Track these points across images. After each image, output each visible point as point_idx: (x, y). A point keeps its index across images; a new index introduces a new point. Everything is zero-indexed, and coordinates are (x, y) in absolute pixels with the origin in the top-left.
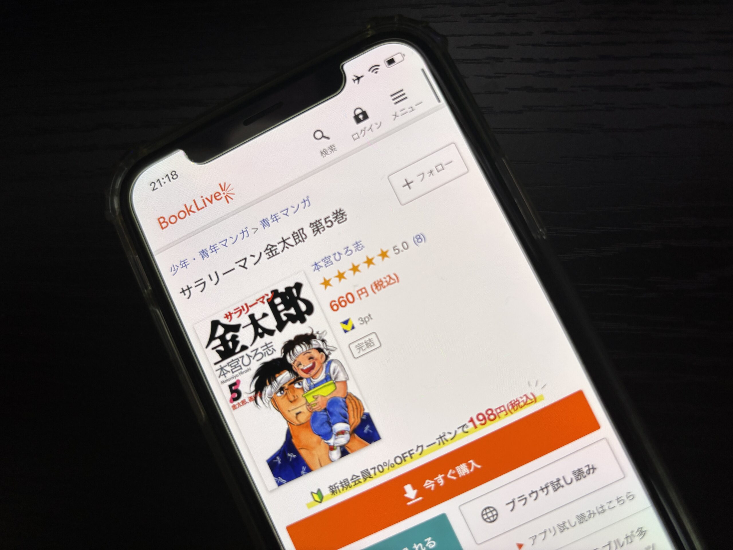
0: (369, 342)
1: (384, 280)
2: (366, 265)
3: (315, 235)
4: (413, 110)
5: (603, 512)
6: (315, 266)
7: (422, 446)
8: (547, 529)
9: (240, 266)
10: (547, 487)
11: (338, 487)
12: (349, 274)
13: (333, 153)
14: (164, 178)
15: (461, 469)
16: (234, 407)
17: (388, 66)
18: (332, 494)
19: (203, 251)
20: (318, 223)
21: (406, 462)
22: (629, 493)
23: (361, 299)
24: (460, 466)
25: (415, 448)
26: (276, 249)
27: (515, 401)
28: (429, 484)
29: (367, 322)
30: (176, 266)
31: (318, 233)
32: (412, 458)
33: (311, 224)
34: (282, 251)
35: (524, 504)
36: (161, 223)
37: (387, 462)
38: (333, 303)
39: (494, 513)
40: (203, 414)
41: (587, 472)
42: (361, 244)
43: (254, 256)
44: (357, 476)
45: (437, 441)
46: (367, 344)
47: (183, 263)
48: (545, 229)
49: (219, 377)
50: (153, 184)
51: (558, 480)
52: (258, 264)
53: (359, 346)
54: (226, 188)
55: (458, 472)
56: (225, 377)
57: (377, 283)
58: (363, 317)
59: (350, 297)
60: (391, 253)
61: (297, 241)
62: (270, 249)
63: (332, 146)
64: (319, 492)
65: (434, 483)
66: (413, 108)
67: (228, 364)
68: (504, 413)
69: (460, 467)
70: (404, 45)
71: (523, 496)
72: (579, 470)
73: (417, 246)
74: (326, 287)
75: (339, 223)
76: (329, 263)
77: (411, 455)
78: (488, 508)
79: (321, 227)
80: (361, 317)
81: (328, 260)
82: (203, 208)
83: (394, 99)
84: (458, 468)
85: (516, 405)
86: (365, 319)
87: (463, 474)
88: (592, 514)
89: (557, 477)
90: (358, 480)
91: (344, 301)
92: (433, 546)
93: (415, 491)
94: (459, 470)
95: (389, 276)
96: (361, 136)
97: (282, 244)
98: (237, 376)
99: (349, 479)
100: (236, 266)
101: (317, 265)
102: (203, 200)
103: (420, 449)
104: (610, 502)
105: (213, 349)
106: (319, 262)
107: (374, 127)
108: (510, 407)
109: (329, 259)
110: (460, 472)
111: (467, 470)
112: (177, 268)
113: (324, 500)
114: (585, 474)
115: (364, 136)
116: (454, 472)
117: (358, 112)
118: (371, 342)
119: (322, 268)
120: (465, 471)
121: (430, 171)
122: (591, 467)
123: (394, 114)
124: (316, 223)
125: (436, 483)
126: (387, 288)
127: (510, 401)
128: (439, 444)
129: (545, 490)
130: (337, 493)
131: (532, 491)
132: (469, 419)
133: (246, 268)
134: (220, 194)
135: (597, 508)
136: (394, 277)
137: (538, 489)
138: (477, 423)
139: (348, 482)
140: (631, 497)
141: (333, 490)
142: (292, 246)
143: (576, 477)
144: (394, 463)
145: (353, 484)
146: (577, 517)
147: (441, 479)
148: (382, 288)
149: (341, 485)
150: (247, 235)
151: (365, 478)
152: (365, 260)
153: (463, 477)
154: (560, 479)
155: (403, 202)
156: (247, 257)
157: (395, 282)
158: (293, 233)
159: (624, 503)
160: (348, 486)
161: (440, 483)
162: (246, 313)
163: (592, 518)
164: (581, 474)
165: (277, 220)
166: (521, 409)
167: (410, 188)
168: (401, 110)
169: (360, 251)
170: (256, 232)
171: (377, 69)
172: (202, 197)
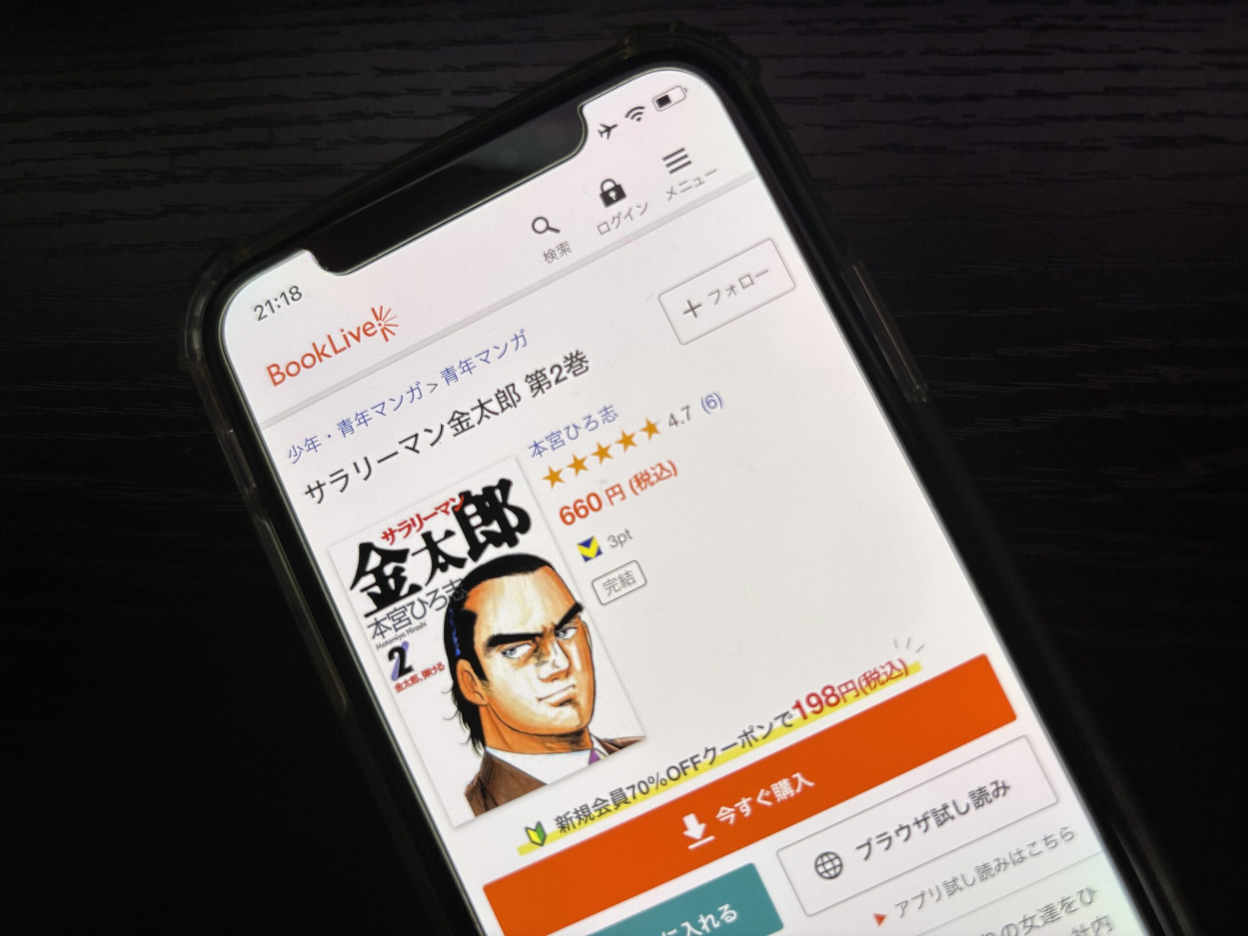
0: (626, 577)
1: (651, 472)
2: (621, 446)
3: (534, 396)
4: (701, 183)
5: (1022, 861)
6: (535, 447)
7: (714, 749)
8: (926, 890)
9: (407, 447)
10: (925, 819)
11: (571, 819)
12: (592, 462)
13: (564, 255)
14: (279, 298)
15: (780, 788)
16: (399, 688)
17: (658, 109)
18: (561, 832)
19: (343, 422)
20: (539, 375)
21: (686, 777)
22: (1066, 828)
23: (612, 503)
24: (778, 783)
25: (702, 753)
26: (469, 419)
27: (872, 672)
28: (726, 814)
29: (623, 543)
30: (299, 447)
31: (540, 392)
32: (696, 769)
33: (527, 376)
34: (479, 423)
35: (888, 848)
36: (272, 375)
37: (655, 776)
38: (565, 511)
39: (837, 862)
40: (344, 699)
41: (993, 794)
42: (613, 411)
43: (430, 431)
44: (604, 801)
45: (740, 742)
46: (622, 581)
47: (310, 442)
48: (925, 386)
49: (374, 637)
50: (259, 309)
51: (945, 807)
52: (437, 444)
53: (610, 584)
54: (383, 316)
55: (776, 793)
56: (384, 637)
57: (639, 476)
58: (616, 535)
59: (593, 500)
60: (663, 426)
61: (504, 405)
62: (458, 419)
63: (564, 244)
64: (539, 828)
65: (735, 812)
66: (702, 180)
67: (388, 615)
68: (854, 693)
69: (778, 786)
70: (686, 73)
71: (885, 834)
72: (981, 790)
73: (708, 415)
74: (553, 484)
75: (575, 375)
76: (558, 443)
77: (694, 764)
78: (826, 854)
79: (545, 381)
80: (613, 534)
81: (557, 438)
82: (344, 349)
83: (669, 165)
84: (774, 787)
85: (874, 679)
86: (619, 537)
87: (783, 796)
88: (1002, 865)
89: (943, 803)
90: (605, 807)
91: (584, 507)
92: (733, 919)
93: (703, 826)
94: (776, 790)
95: (660, 465)
96: (612, 227)
97: (479, 410)
98: (403, 635)
99: (590, 805)
100: (401, 448)
101: (538, 447)
102: (345, 336)
103: (710, 755)
104: (1033, 844)
105: (363, 590)
106: (542, 442)
107: (635, 212)
108: (864, 683)
109: (558, 436)
110: (778, 793)
111: (790, 789)
112: (301, 452)
113: (547, 840)
114: (991, 796)
115: (617, 227)
116: (768, 793)
117: (608, 186)
118: (630, 577)
119: (545, 452)
120: (787, 791)
121: (730, 287)
122: (1000, 785)
123: (670, 190)
124: (535, 375)
125: (738, 812)
126: (657, 485)
127: (862, 673)
128: (744, 746)
129: (923, 824)
130: (569, 829)
131: (900, 825)
132: (793, 704)
133: (417, 452)
134: (373, 326)
135: (1010, 854)
136: (668, 466)
137: (911, 822)
138: (808, 710)
139: (589, 811)
140: (1069, 836)
141: (563, 825)
142: (496, 414)
143: (975, 802)
144: (666, 777)
145: (597, 813)
146: (977, 870)
147: (746, 805)
148: (649, 486)
149: (576, 815)
150: (419, 396)
151: (617, 803)
152: (620, 437)
153: (783, 802)
154: (948, 805)
155: (684, 339)
156: (419, 433)
157: (670, 475)
158: (497, 392)
159: (1055, 846)
160: (588, 818)
161: (745, 813)
162: (419, 530)
163: (1002, 872)
164: (983, 797)
165: (469, 369)
166: (883, 686)
167: (695, 315)
168: (682, 184)
169: (611, 423)
170: (435, 391)
171: (640, 113)
172: (342, 331)
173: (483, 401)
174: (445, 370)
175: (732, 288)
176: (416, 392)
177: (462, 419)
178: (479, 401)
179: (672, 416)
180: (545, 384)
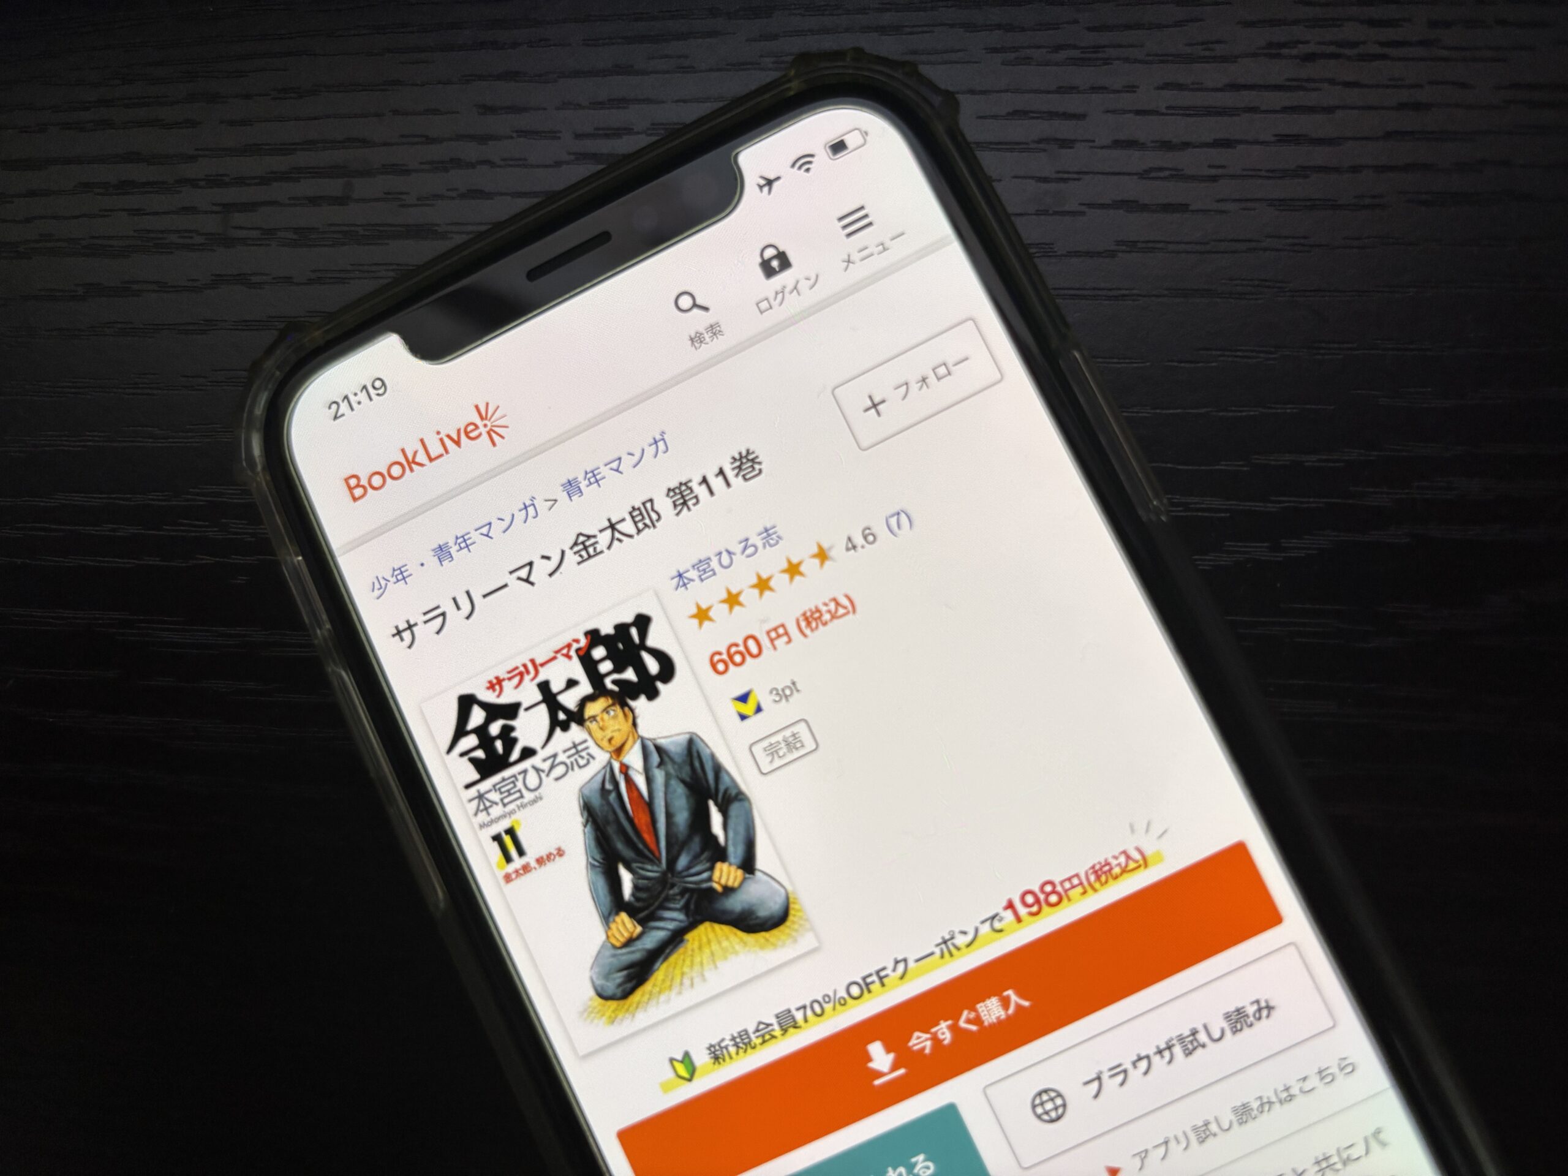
0: (793, 740)
1: (824, 609)
2: (786, 576)
3: (678, 514)
4: (885, 249)
5: (1290, 1100)
6: (678, 578)
7: (905, 960)
8: (1171, 1136)
9: (519, 579)
10: (1169, 1047)
11: (726, 1047)
12: (749, 596)
13: (715, 339)
14: (359, 392)
15: (988, 1009)
16: (508, 878)
17: (832, 157)
18: (714, 1063)
19: (440, 547)
20: (683, 488)
21: (871, 995)
22: (1345, 1059)
23: (775, 648)
24: (985, 1003)
25: (891, 966)
26: (596, 543)
27: (1103, 864)
28: (920, 1041)
29: (789, 697)
30: (384, 578)
31: (685, 509)
32: (883, 985)
33: (669, 490)
34: (609, 547)
35: (1122, 1084)
36: (351, 489)
37: (831, 994)
38: (716, 658)
39: (1059, 1101)
41: (1254, 1015)
42: (775, 533)
43: (548, 558)
44: (768, 1025)
45: (937, 951)
46: (788, 744)
47: (398, 572)
48: (1165, 501)
49: (476, 814)
50: (334, 406)
51: (1194, 1033)
52: (557, 574)
53: (772, 749)
54: (489, 416)
55: (982, 1014)
56: (488, 814)
57: (808, 614)
58: (780, 688)
59: (751, 644)
60: (838, 551)
61: (640, 525)
62: (583, 543)
63: (715, 325)
64: (687, 1058)
65: (931, 1039)
66: (886, 245)
67: (494, 786)
68: (1079, 889)
69: (985, 1006)
70: (866, 112)
71: (1119, 1066)
72: (1239, 1011)
74: (701, 624)
76: (708, 572)
77: (881, 979)
78: (1046, 1091)
79: (691, 496)
80: (776, 686)
81: (706, 566)
82: (441, 456)
83: (845, 227)
84: (980, 1007)
85: (1105, 873)
86: (783, 690)
87: (992, 1019)
88: (1265, 1105)
89: (1191, 1027)
90: (768, 1033)
91: (740, 653)
92: (929, 1173)
93: (891, 1056)
94: (983, 1011)
95: (835, 600)
96: (775, 304)
97: (609, 531)
98: (513, 812)
99: (751, 1030)
100: (512, 580)
101: (682, 577)
102: (441, 440)
103: (901, 967)
104: (1305, 1079)
105: (462, 755)
106: (687, 571)
107: (804, 285)
108: (1092, 878)
109: (707, 563)
110: (985, 1015)
111: (1001, 1010)
112: (386, 584)
113: (697, 1074)
114: (1252, 1019)
115: (781, 304)
116: (972, 1015)
117: (770, 253)
118: (798, 740)
119: (692, 584)
120: (996, 1012)
121: (921, 379)
122: (1263, 1004)
123: (846, 257)
124: (679, 488)
125: (935, 1039)
126: (830, 625)
127: (1091, 865)
128: (942, 956)
129: (1167, 1054)
130: (724, 1060)
131: (1138, 1055)
132: (1004, 903)
133: (532, 584)
134: (477, 427)
135: (1275, 1091)
136: (845, 602)
137: (1151, 1051)
138: (1023, 911)
139: (749, 1037)
140: (1349, 1069)
141: (717, 1055)
142: (630, 536)
143: (1231, 1026)
144: (846, 996)
145: (760, 1040)
146: (1235, 1111)
147: (945, 1030)
148: (820, 626)
149: (732, 1043)
150: (535, 515)
151: (784, 1027)
152: (785, 565)
153: (992, 1026)
154: (1198, 1030)
155: (865, 444)
156: (533, 560)
157: (848, 613)
158: (631, 509)
159: (1332, 1080)
160: (748, 1046)
161: (944, 1040)
162: (533, 679)
163: (1265, 1114)
164: (1242, 1020)
165: (597, 481)
166: (1116, 881)
167: (878, 414)
168: (860, 251)
169: (774, 548)
170: (553, 508)
171: (810, 162)
172: (438, 433)
173: (614, 521)
174: (567, 481)
175: (924, 380)
176: (531, 510)
177: (587, 543)
178: (609, 520)
179: (849, 539)
180: (691, 499)
